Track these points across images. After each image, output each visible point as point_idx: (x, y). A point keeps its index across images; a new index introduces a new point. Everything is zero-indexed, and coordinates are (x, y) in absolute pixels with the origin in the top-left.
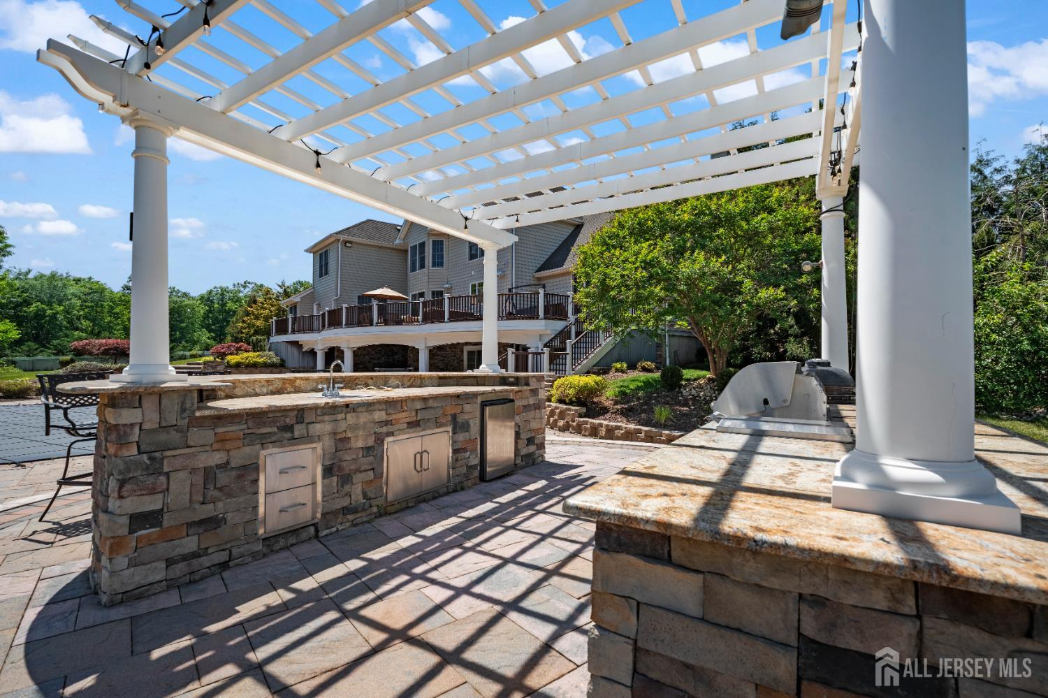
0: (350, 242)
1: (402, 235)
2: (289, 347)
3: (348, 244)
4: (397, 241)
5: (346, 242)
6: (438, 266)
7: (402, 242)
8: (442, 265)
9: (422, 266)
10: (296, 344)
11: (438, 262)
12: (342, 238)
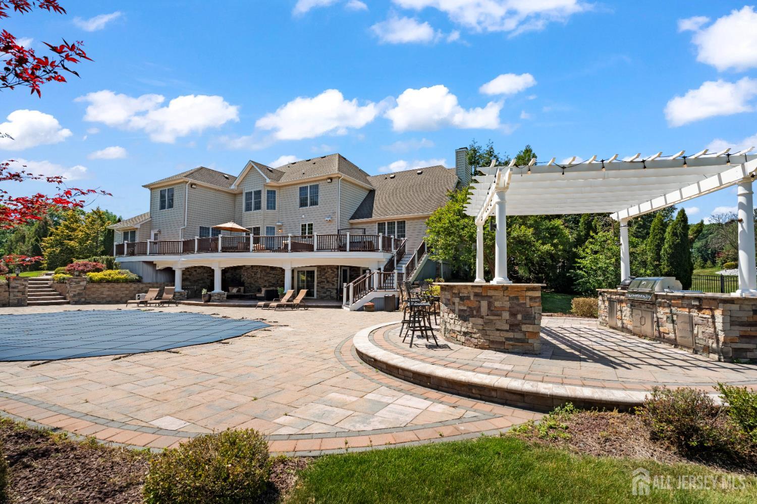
0: (195, 184)
1: (237, 182)
2: (145, 265)
3: (193, 186)
4: (233, 187)
5: (192, 185)
6: (271, 209)
7: (236, 188)
8: (274, 209)
9: (258, 207)
10: (151, 264)
11: (271, 205)
12: (190, 180)
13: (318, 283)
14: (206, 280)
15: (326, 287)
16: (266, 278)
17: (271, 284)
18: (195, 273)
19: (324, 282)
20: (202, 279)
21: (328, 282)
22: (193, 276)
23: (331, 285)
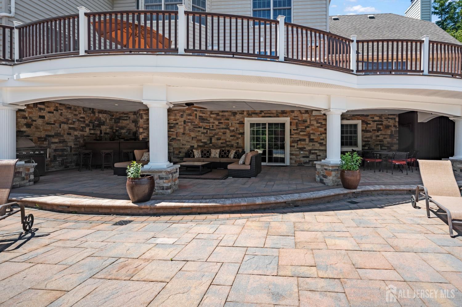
13: (292, 142)
14: (66, 137)
15: (308, 148)
16: (193, 134)
17: (201, 144)
18: (40, 122)
19: (304, 140)
20: (57, 135)
21: (311, 140)
22: (37, 128)
23: (317, 145)
